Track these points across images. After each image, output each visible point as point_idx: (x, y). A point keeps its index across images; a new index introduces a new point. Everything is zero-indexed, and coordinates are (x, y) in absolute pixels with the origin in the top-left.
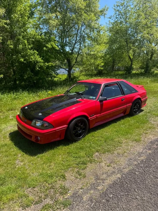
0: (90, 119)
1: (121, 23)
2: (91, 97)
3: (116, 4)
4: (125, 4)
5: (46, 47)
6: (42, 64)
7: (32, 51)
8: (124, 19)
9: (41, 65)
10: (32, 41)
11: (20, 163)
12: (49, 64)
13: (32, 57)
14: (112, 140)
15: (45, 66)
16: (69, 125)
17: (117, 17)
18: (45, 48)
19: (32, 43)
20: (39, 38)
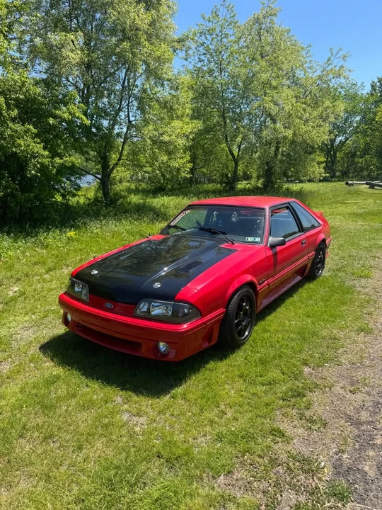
0: (260, 290)
1: (211, 72)
2: (250, 239)
3: (197, 28)
4: (217, 31)
5: (55, 117)
6: (46, 161)
7: (18, 127)
8: (216, 63)
9: (42, 164)
10: (17, 100)
11: (136, 419)
12: (65, 161)
13: (21, 142)
14: (315, 334)
15: (54, 167)
16: (227, 308)
17: (202, 57)
18: (51, 121)
19: (14, 105)
20: (35, 94)
